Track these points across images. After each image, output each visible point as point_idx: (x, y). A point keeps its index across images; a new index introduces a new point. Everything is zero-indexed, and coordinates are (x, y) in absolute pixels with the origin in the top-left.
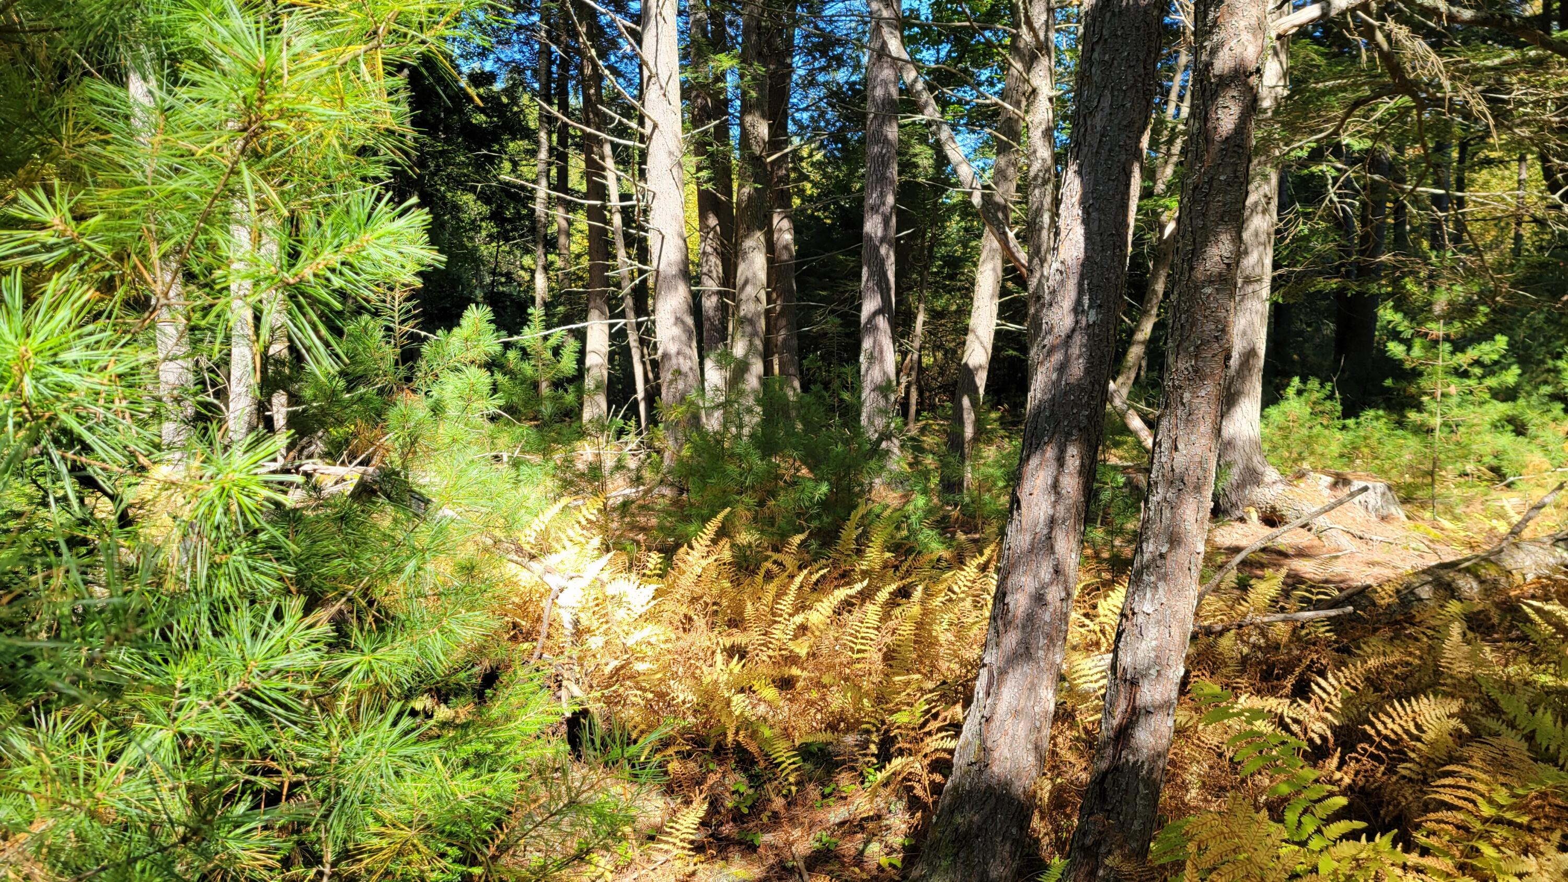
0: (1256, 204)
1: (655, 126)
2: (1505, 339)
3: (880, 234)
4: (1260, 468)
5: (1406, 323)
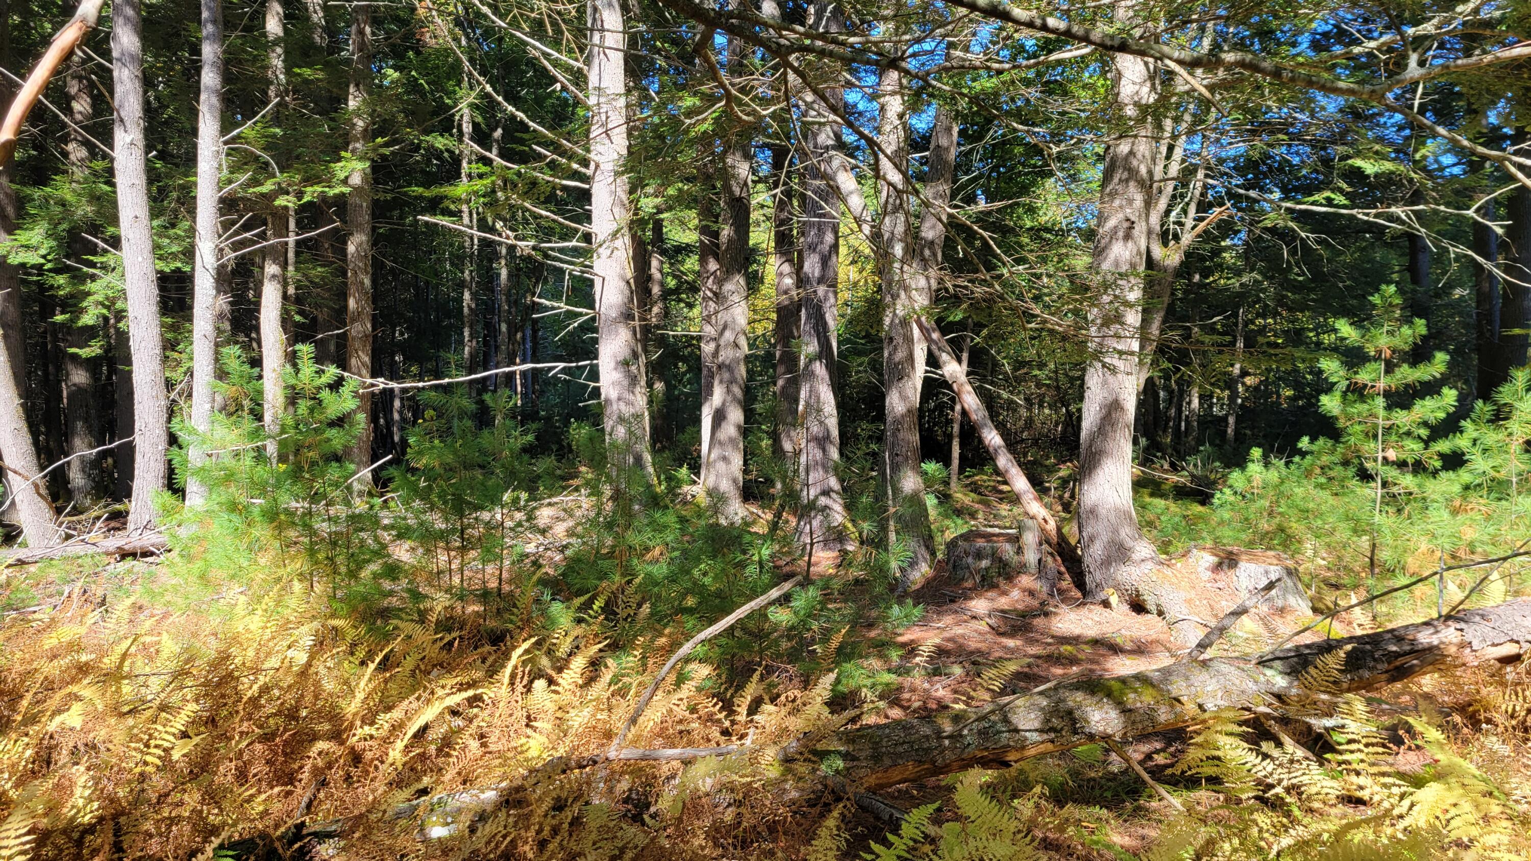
0: (1115, 230)
1: (597, 166)
2: (1454, 393)
3: (817, 274)
4: (1129, 543)
5: (1341, 373)
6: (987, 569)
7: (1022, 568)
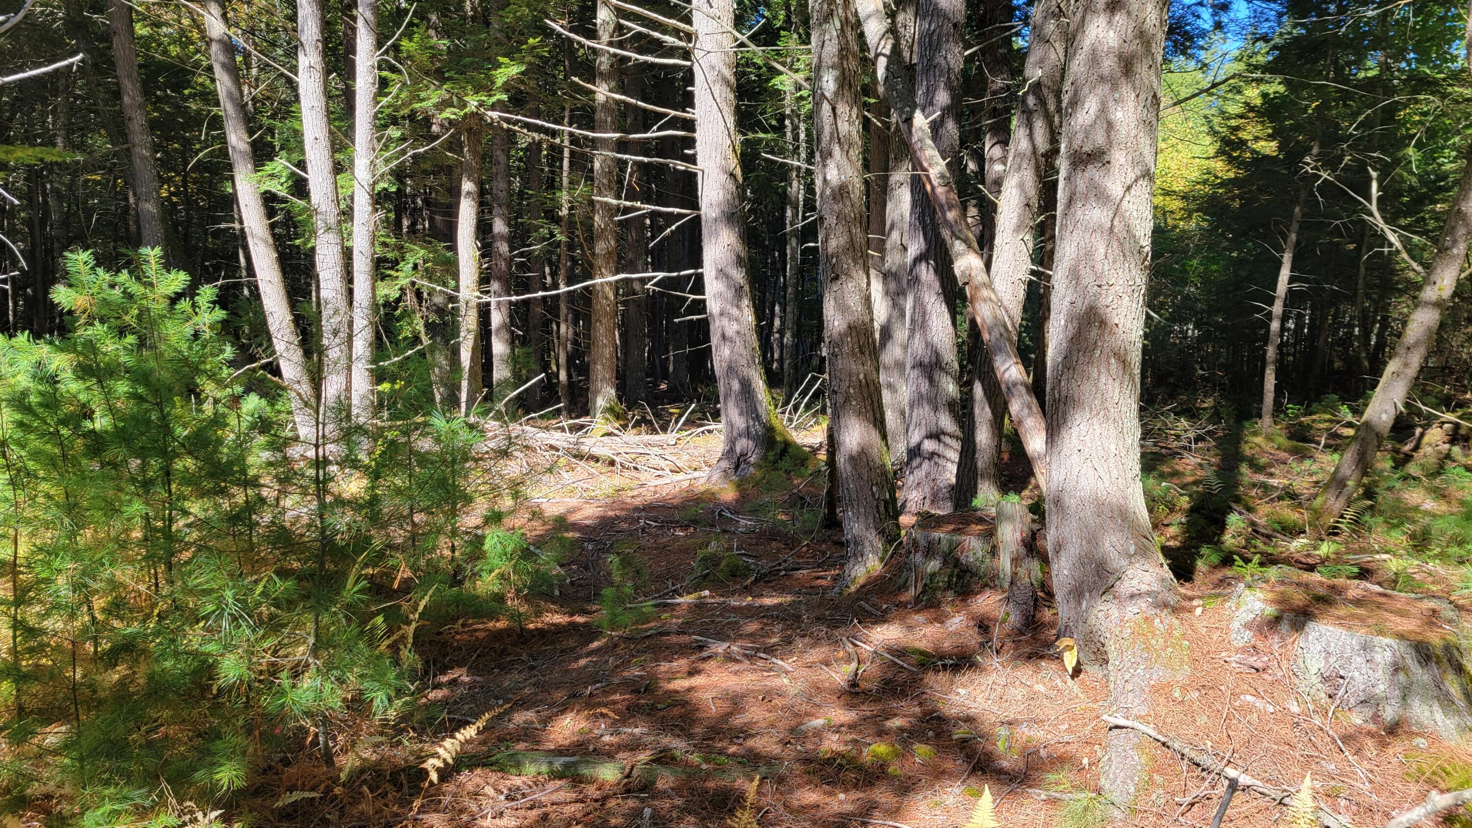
1: (699, 38)
6: (933, 575)
7: (990, 582)
